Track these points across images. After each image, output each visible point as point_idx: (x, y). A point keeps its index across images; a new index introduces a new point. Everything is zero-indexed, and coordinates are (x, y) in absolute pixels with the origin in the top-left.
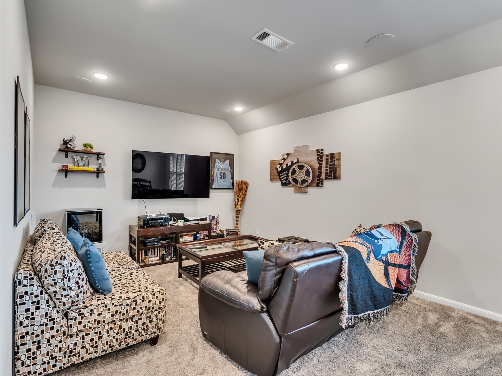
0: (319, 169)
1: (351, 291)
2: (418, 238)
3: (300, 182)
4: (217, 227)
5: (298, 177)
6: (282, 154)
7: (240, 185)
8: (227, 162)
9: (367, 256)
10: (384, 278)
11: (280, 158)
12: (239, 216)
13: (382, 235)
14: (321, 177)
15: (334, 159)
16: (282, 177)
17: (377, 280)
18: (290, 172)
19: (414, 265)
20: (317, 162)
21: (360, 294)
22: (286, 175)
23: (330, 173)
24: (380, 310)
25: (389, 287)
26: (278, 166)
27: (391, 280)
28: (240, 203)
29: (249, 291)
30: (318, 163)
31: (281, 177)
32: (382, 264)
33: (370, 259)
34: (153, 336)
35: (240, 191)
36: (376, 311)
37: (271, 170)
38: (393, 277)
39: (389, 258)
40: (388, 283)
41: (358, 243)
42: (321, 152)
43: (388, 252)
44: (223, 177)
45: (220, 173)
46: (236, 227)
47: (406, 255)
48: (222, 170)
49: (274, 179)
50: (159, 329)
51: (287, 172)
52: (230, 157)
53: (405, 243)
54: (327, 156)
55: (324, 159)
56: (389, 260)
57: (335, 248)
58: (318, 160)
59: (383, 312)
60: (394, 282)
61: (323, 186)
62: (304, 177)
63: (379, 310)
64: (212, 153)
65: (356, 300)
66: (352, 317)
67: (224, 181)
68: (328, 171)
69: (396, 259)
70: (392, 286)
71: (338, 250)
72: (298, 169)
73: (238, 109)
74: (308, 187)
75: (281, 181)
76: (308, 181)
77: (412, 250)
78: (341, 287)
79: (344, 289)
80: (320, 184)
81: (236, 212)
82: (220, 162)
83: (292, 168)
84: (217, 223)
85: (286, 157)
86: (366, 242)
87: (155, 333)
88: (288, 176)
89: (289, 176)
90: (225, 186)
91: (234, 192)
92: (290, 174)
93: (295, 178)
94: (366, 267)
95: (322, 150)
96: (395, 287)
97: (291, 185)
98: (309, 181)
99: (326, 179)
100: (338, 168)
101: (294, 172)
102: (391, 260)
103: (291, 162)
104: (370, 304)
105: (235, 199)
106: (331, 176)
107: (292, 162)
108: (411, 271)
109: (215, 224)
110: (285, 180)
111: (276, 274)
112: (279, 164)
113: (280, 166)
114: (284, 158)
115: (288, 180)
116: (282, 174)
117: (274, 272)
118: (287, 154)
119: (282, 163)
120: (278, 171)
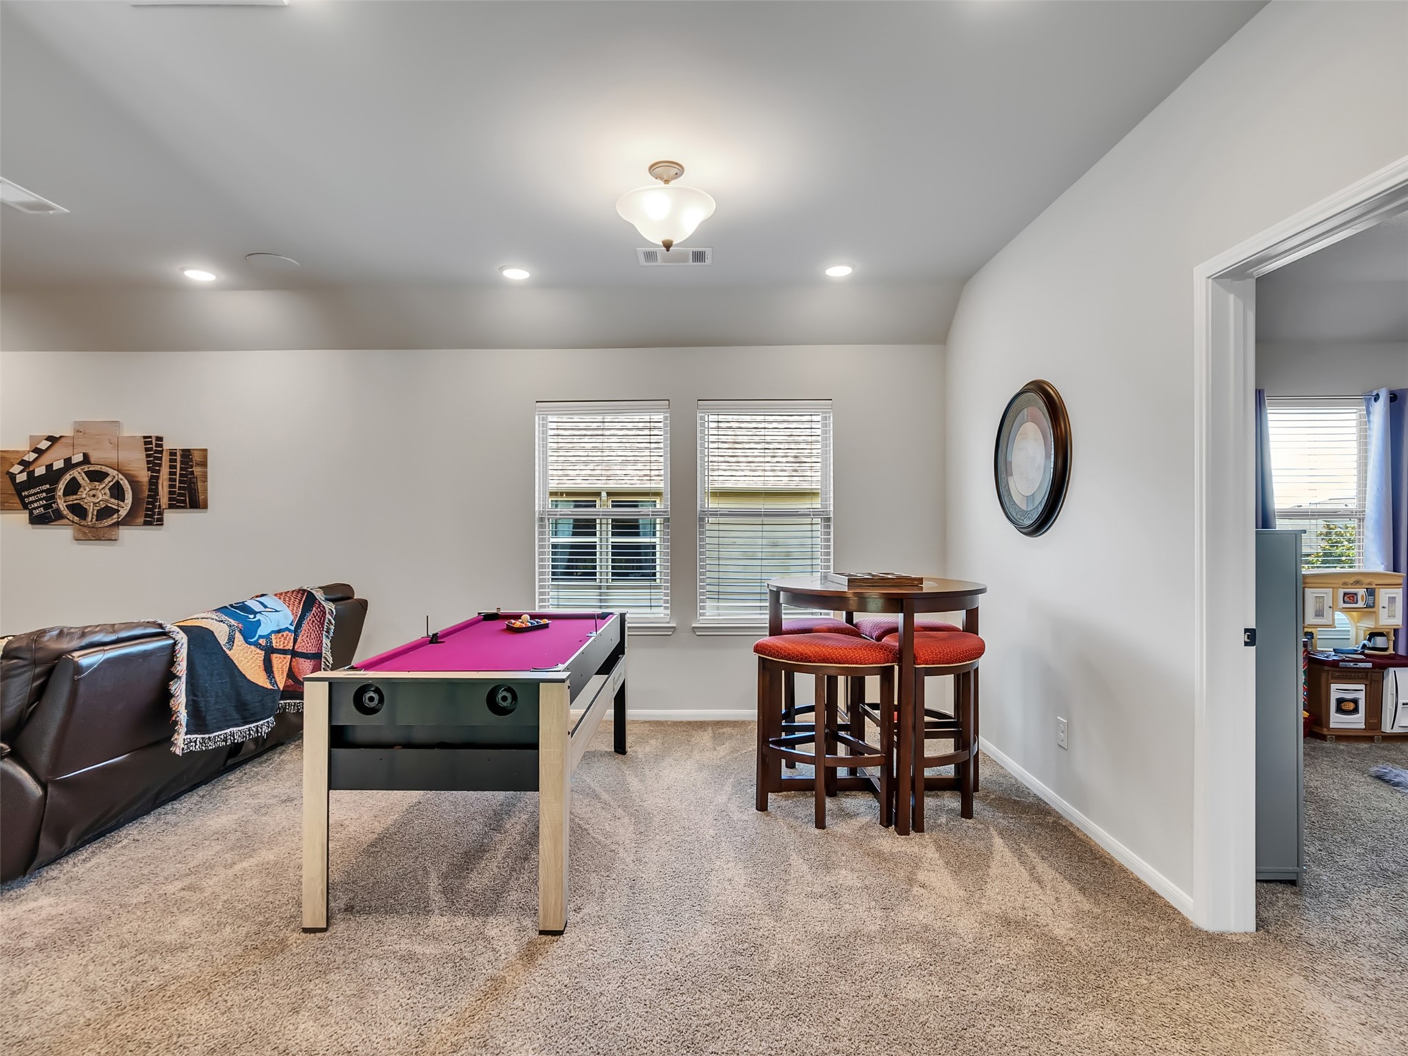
0: (150, 483)
1: (195, 695)
2: (335, 609)
3: (95, 513)
5: (86, 501)
6: (31, 437)
9: (227, 638)
10: (263, 675)
11: (24, 446)
13: (265, 607)
14: (158, 504)
15: (191, 463)
16: (31, 499)
17: (249, 678)
18: (62, 486)
19: (329, 654)
20: (146, 466)
21: (212, 700)
22: (44, 494)
23: (180, 495)
24: (255, 724)
25: (272, 687)
26: (16, 469)
27: (276, 676)
30: (149, 469)
31: (26, 500)
32: (258, 651)
33: (235, 643)
36: (247, 726)
38: (281, 670)
39: (274, 641)
40: (271, 680)
41: (212, 619)
42: (156, 444)
43: (273, 632)
47: (312, 636)
51: (48, 486)
53: (310, 617)
54: (173, 453)
55: (166, 462)
56: (274, 645)
57: (162, 628)
58: (148, 462)
59: (261, 728)
60: (283, 678)
61: (162, 525)
62: (107, 501)
63: (252, 725)
65: (203, 709)
66: (197, 738)
68: (177, 490)
69: (286, 642)
70: (277, 685)
71: (167, 630)
72: (86, 478)
74: (120, 527)
75: (27, 511)
76: (118, 511)
77: (325, 630)
78: (173, 689)
79: (179, 692)
80: (153, 518)
83: (68, 477)
85: (44, 445)
86: (229, 617)
88: (53, 497)
89: (57, 497)
92: (62, 491)
93: (79, 504)
94: (227, 656)
95: (159, 439)
96: (284, 687)
97: (65, 521)
98: (123, 513)
99: (171, 507)
100: (201, 484)
101: (73, 487)
102: (277, 643)
103: (62, 461)
104: (235, 715)
106: (184, 501)
107: (68, 461)
108: (323, 663)
110: (42, 509)
111: (35, 679)
112: (18, 464)
113: (22, 467)
114: (38, 446)
115: (52, 507)
116: (32, 491)
117: (28, 675)
118: (49, 437)
119: (31, 460)
120: (17, 481)
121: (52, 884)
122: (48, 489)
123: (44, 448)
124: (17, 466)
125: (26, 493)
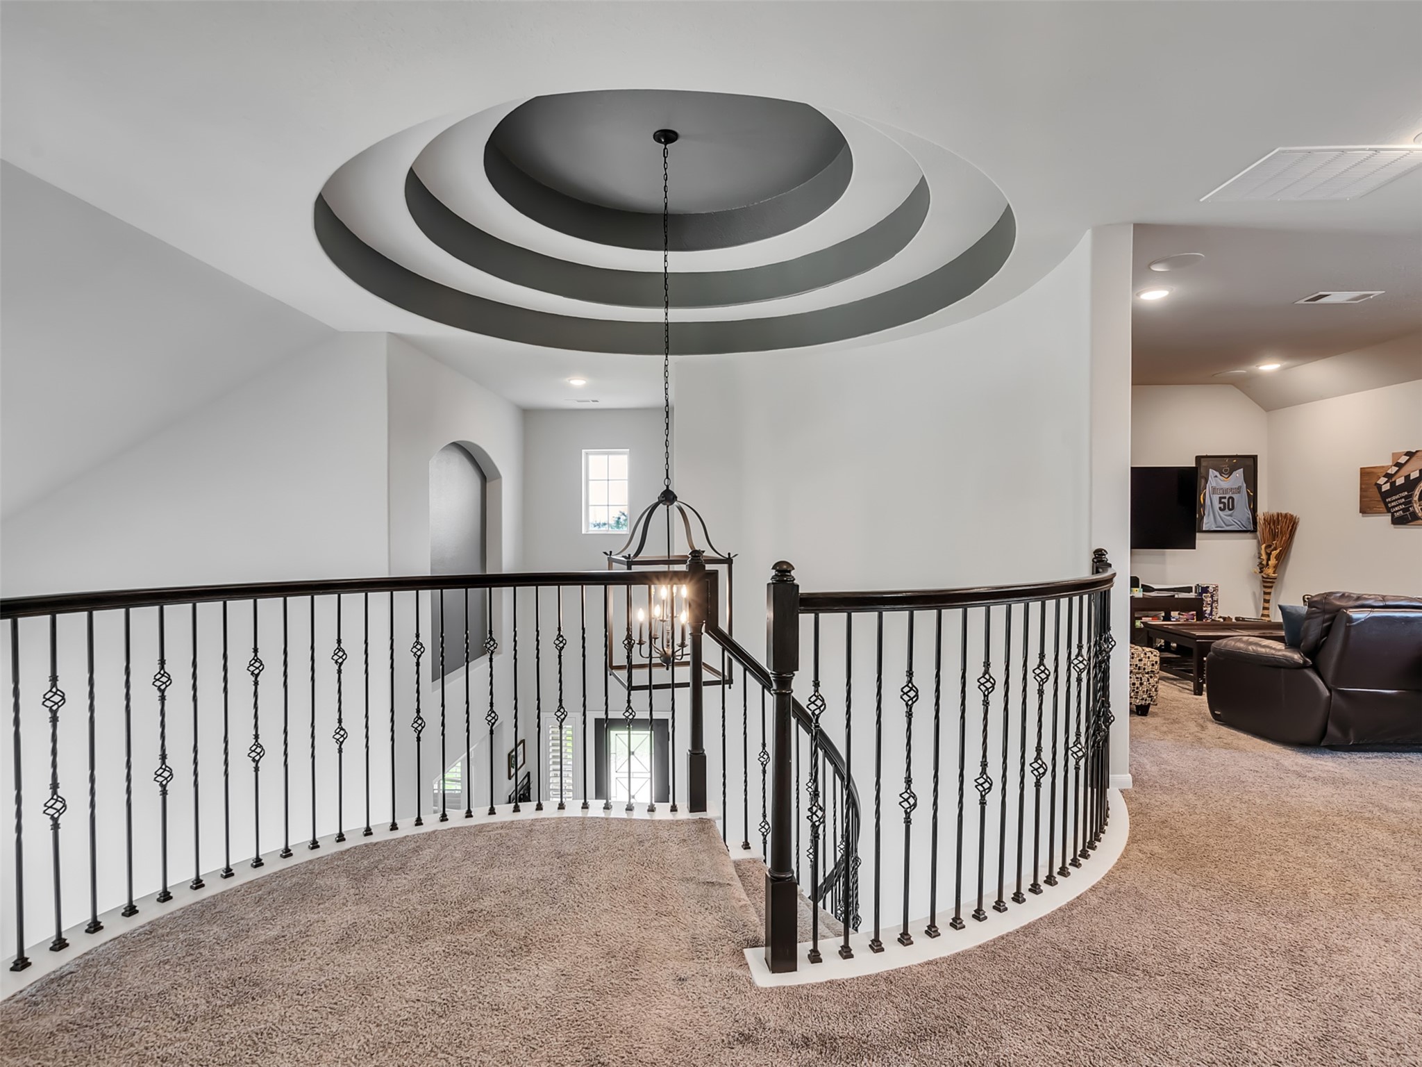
4: (1215, 610)
6: (1393, 454)
7: (1274, 524)
8: (1239, 474)
11: (1388, 462)
12: (1272, 590)
16: (1393, 504)
18: (1417, 492)
22: (1403, 500)
26: (1382, 480)
28: (1273, 562)
29: (1286, 648)
31: (1389, 505)
34: (1143, 702)
35: (1274, 536)
37: (1361, 489)
44: (1228, 505)
45: (1220, 498)
46: (1263, 615)
48: (1226, 491)
49: (1369, 508)
50: (1150, 696)
51: (1406, 493)
52: (1249, 465)
64: (1198, 459)
67: (1230, 515)
73: (1269, 367)
75: (1390, 514)
81: (1264, 582)
82: (1218, 475)
84: (1213, 601)
85: (1403, 459)
87: (1146, 700)
88: (1410, 502)
89: (1413, 502)
90: (1234, 525)
91: (1256, 538)
92: (1417, 497)
97: (1419, 522)
105: (1260, 554)
109: (1209, 604)
110: (1401, 512)
111: (1324, 622)
112: (1384, 476)
113: (1387, 479)
114: (1399, 461)
115: (1409, 510)
116: (1394, 498)
117: (1321, 619)
118: (1408, 452)
119: (1393, 473)
120: (1383, 490)
121: (1340, 760)
122: (1406, 495)
123: (1403, 462)
124: (1382, 478)
125: (1389, 499)
